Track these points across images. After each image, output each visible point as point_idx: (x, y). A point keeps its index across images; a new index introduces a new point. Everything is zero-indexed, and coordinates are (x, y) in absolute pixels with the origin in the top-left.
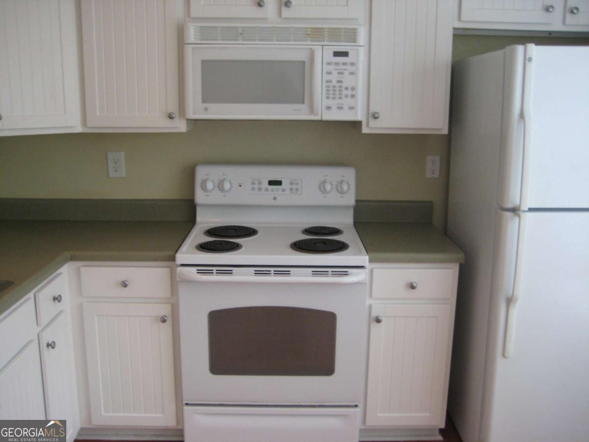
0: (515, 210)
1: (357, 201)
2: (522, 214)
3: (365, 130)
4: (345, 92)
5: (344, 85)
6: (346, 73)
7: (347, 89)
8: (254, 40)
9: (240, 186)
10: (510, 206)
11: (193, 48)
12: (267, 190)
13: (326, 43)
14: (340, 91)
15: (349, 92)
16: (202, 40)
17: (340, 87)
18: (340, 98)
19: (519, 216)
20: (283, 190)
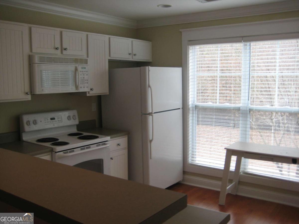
0: (150, 114)
1: (79, 122)
2: (154, 115)
3: (88, 95)
4: (85, 82)
5: (85, 79)
6: (85, 75)
7: (86, 80)
8: (63, 63)
9: (41, 122)
10: (148, 113)
11: (38, 65)
12: (50, 122)
13: (79, 64)
14: (84, 81)
15: (86, 82)
16: (40, 62)
17: (84, 80)
18: (84, 84)
19: (152, 115)
20: (56, 121)
